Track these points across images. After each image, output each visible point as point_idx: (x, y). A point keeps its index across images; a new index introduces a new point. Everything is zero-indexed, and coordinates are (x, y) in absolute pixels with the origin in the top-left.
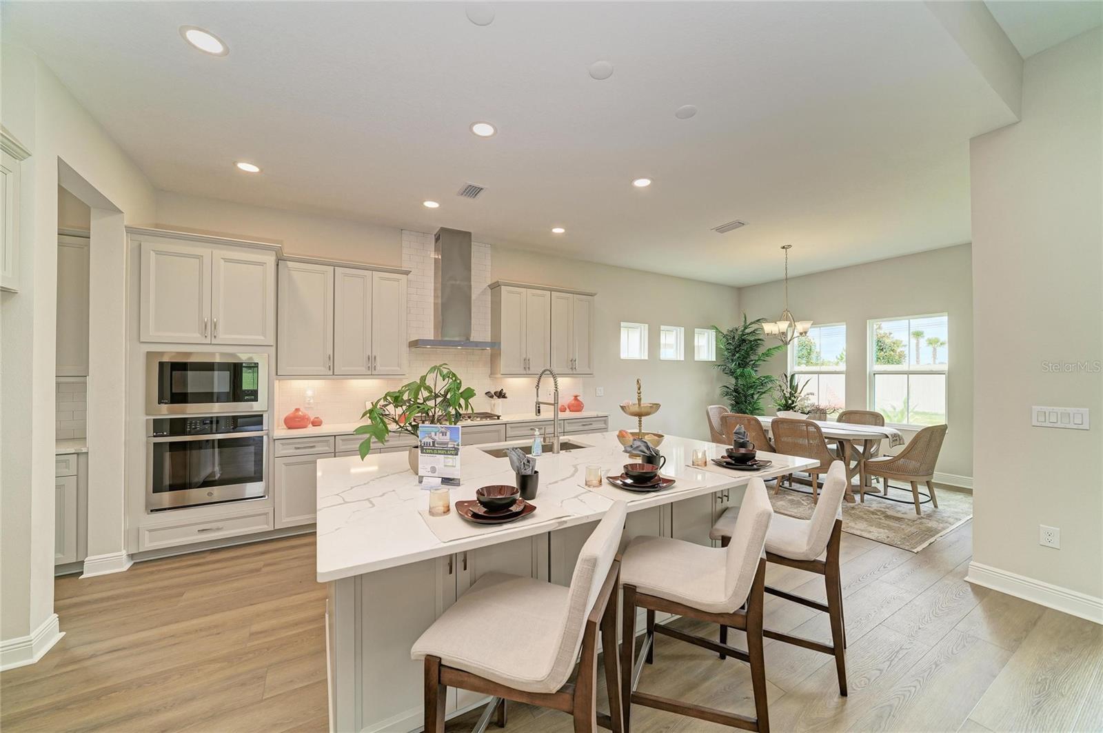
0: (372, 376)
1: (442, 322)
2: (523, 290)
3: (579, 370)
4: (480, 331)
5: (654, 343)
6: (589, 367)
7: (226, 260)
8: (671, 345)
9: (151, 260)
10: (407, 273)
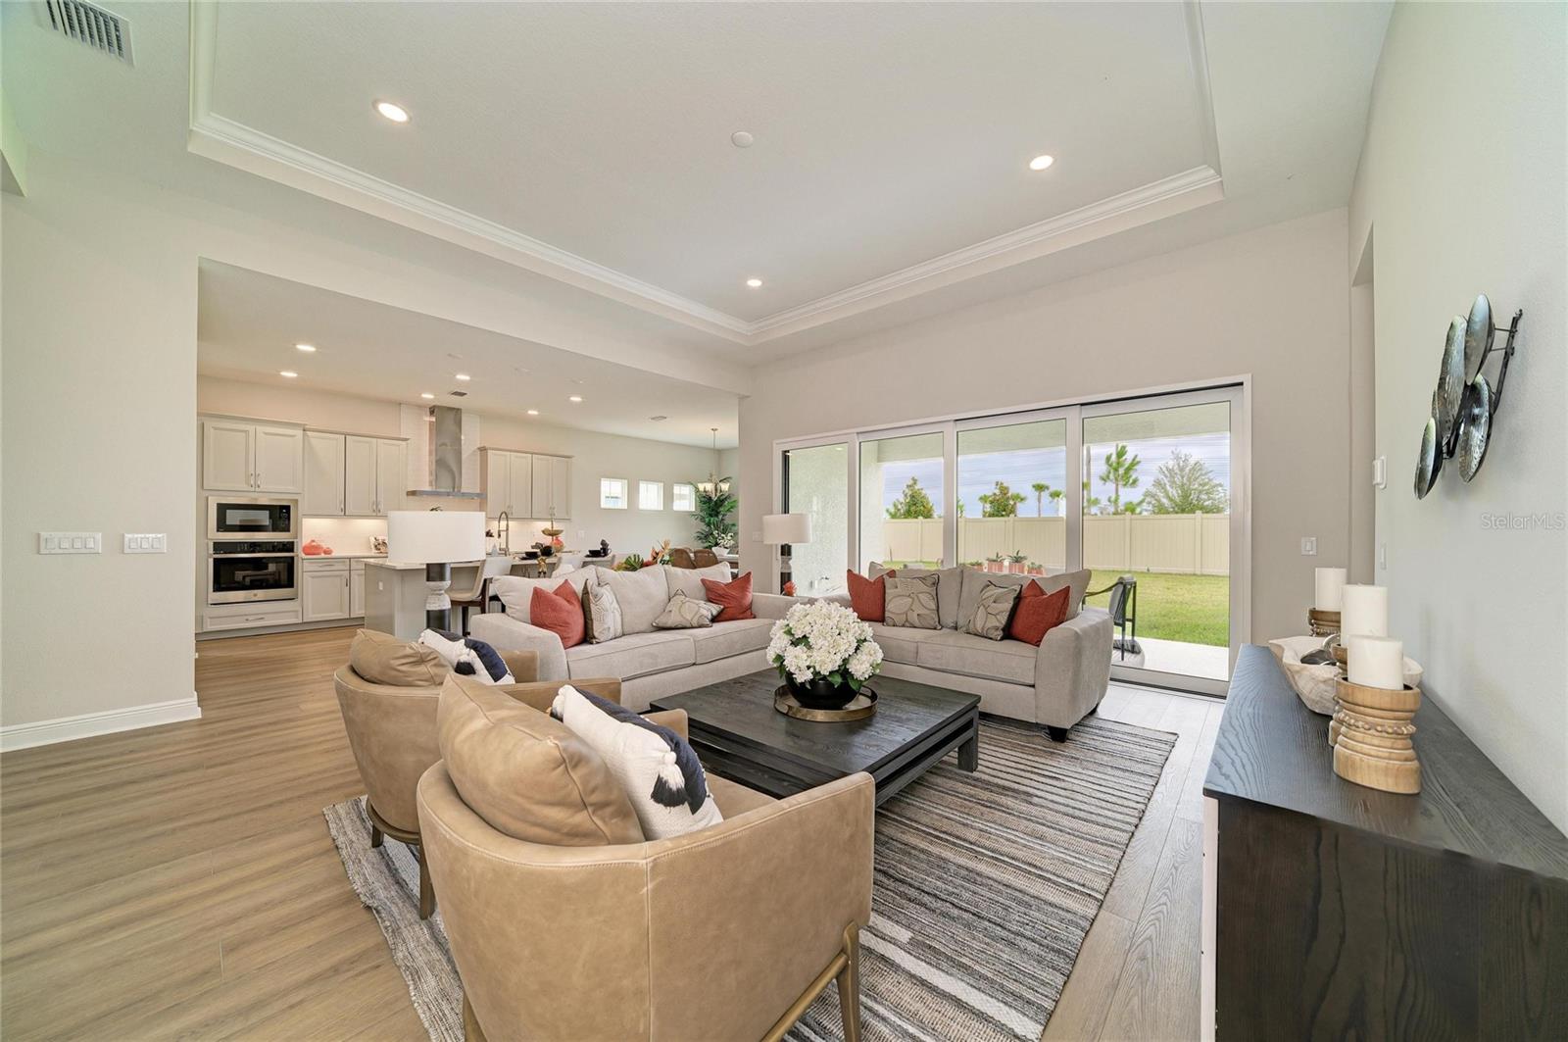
0: (376, 517)
1: (436, 478)
2: (509, 453)
3: (557, 516)
4: (469, 483)
5: (633, 493)
6: (567, 513)
7: (266, 434)
8: (650, 496)
9: (210, 432)
10: (406, 440)
